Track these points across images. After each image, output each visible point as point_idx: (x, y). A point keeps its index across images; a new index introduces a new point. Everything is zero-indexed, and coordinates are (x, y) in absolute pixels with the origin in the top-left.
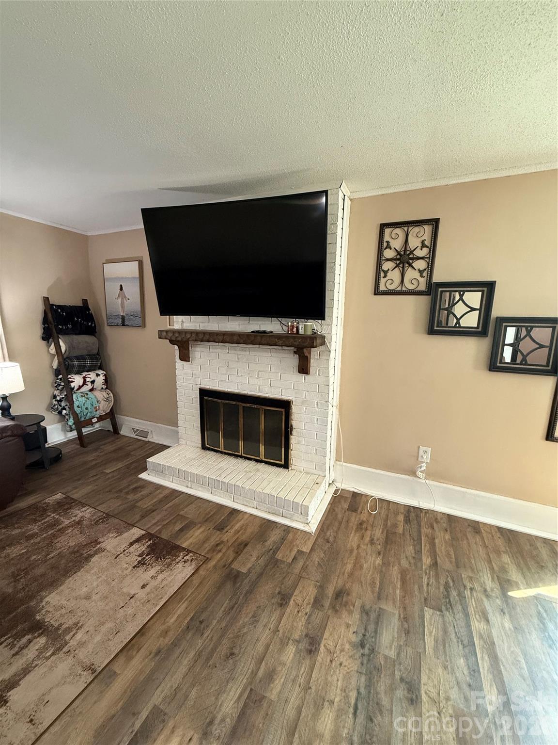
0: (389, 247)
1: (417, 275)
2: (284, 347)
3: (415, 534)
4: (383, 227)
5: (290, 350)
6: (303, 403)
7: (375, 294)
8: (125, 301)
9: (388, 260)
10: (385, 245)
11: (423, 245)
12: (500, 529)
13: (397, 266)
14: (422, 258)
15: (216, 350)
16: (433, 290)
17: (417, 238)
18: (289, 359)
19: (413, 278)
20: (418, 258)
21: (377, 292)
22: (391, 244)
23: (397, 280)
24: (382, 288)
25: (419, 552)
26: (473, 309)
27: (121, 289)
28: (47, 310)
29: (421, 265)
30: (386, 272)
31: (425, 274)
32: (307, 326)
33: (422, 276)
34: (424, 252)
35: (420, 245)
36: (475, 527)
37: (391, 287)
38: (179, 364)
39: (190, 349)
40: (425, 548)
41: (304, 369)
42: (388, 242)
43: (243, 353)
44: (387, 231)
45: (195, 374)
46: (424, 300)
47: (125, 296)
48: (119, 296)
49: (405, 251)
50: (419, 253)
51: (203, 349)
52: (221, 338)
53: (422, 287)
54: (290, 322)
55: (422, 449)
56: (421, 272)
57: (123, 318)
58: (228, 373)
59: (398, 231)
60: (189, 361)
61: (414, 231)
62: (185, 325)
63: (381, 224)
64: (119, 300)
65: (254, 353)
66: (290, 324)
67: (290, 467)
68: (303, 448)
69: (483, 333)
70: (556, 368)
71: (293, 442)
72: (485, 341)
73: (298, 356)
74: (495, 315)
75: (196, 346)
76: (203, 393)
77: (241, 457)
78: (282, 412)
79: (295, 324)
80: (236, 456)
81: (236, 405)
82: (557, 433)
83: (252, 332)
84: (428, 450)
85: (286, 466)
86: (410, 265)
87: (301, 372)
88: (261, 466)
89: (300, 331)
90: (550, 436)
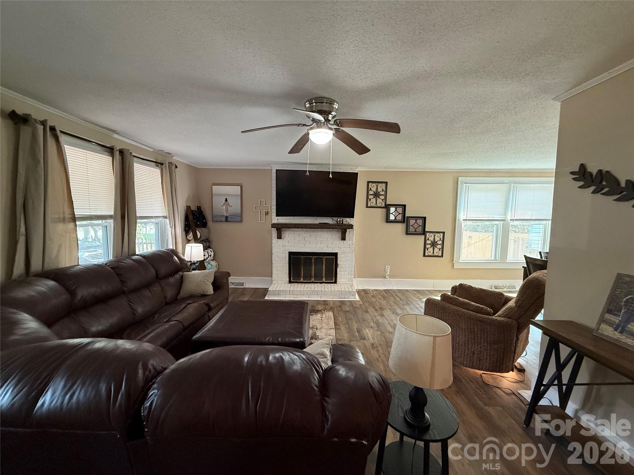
0: (371, 190)
1: (381, 201)
2: (333, 230)
3: (391, 295)
4: (368, 182)
5: (336, 231)
6: (342, 253)
7: (366, 207)
8: (229, 207)
9: (371, 195)
10: (369, 189)
11: (383, 191)
12: (414, 290)
13: (374, 197)
14: (383, 195)
15: (297, 233)
16: (387, 207)
17: (381, 187)
18: (336, 235)
19: (380, 202)
20: (381, 195)
21: (367, 207)
22: (372, 189)
23: (375, 203)
24: (369, 205)
25: (395, 298)
26: (400, 214)
27: (226, 200)
28: (188, 214)
29: (382, 197)
30: (370, 199)
31: (384, 201)
32: (347, 221)
33: (383, 201)
34: (383, 193)
35: (382, 190)
36: (407, 291)
37: (373, 205)
38: (275, 240)
39: (282, 232)
40: (396, 297)
41: (343, 238)
42: (370, 188)
43: (313, 233)
44: (370, 184)
45: (284, 245)
46: (384, 210)
47: (229, 205)
48: (224, 204)
49: (377, 192)
50: (381, 193)
51: (290, 232)
52: (309, 227)
53: (383, 205)
54: (335, 219)
55: (387, 266)
56: (383, 200)
57: (227, 217)
58: (305, 243)
59: (374, 184)
60: (281, 239)
61: (380, 185)
62: (279, 220)
63: (368, 181)
64: (224, 207)
65: (319, 233)
66: (339, 220)
67: (338, 283)
68: (342, 273)
69: (403, 222)
70: (424, 233)
71: (338, 271)
72: (405, 225)
73: (341, 233)
74: (406, 215)
75: (286, 231)
76: (291, 254)
77: (312, 283)
78: (333, 258)
79: (341, 220)
80: (310, 283)
81: (310, 258)
82: (426, 254)
83: (320, 223)
84: (389, 266)
85: (335, 282)
86: (379, 197)
87: (342, 240)
88: (324, 284)
89: (344, 223)
90: (424, 255)
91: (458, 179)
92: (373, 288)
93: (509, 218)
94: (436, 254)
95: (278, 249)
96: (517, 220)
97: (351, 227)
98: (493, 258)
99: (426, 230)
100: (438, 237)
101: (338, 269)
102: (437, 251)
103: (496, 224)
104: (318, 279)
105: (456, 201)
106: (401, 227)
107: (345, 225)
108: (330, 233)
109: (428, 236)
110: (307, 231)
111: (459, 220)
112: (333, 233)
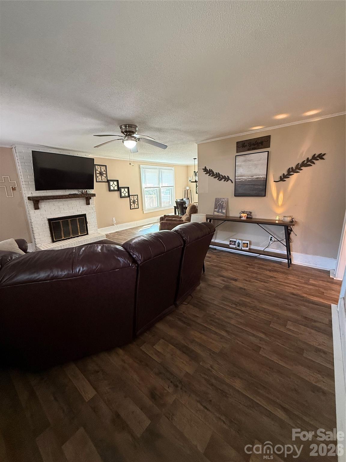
2: (80, 198)
5: (82, 199)
6: (89, 213)
7: (96, 182)
9: (98, 174)
10: (96, 170)
11: (104, 171)
12: (129, 229)
13: (100, 175)
15: (52, 203)
16: (108, 181)
17: (103, 169)
18: (82, 202)
19: (104, 178)
20: (104, 174)
22: (98, 170)
24: (98, 180)
26: (116, 186)
30: (98, 177)
31: (106, 177)
34: (105, 173)
36: (127, 230)
37: (100, 180)
41: (88, 203)
43: (65, 202)
44: (96, 166)
45: (43, 214)
46: (107, 183)
49: (101, 172)
51: (45, 203)
52: (61, 197)
53: (106, 181)
54: (80, 190)
59: (99, 167)
60: (38, 209)
61: (102, 167)
65: (70, 201)
66: (84, 191)
67: (89, 234)
68: (90, 227)
69: (118, 190)
70: (129, 196)
71: (88, 226)
72: (119, 192)
73: (85, 200)
74: (119, 187)
75: (41, 202)
76: (50, 220)
77: (72, 238)
78: (84, 218)
79: (86, 191)
80: (69, 239)
81: (67, 220)
82: (131, 208)
83: (69, 194)
84: (114, 218)
85: (87, 234)
86: (103, 175)
87: (87, 205)
88: (80, 237)
89: (88, 193)
90: (131, 209)
91: (140, 165)
92: (109, 233)
93: (160, 186)
94: (135, 207)
95: (37, 218)
96: (163, 187)
97: (94, 195)
98: (157, 206)
99: (130, 194)
100: (136, 198)
101: (88, 224)
102: (136, 206)
103: (156, 189)
104: (75, 234)
105: (141, 178)
106: (117, 193)
107: (89, 194)
108: (77, 201)
109: (131, 198)
110: (60, 201)
111: (143, 188)
112: (80, 201)
